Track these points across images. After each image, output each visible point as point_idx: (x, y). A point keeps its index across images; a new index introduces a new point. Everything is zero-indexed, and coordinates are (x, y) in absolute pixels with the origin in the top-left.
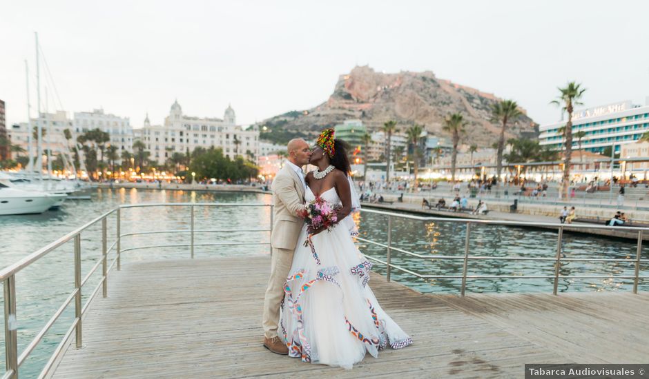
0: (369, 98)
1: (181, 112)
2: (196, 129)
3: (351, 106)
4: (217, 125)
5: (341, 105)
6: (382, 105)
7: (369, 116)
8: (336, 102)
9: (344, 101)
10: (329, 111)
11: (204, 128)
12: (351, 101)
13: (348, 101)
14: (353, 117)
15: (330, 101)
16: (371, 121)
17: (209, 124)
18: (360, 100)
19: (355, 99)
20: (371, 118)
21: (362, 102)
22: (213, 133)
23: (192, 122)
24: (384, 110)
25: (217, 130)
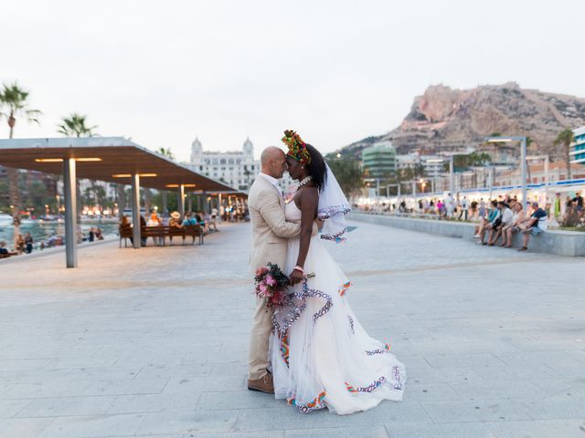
0: (443, 117)
1: (201, 149)
2: (215, 163)
3: (424, 127)
4: (235, 157)
5: (414, 127)
6: (456, 123)
7: (443, 135)
8: (409, 124)
9: (417, 122)
10: (402, 134)
11: (223, 161)
12: (425, 122)
13: (421, 122)
14: (425, 137)
15: (403, 124)
16: (444, 141)
17: (227, 158)
18: (435, 119)
19: (429, 120)
20: (444, 138)
21: (437, 122)
22: (231, 166)
23: (211, 157)
24: (458, 128)
25: (235, 162)
